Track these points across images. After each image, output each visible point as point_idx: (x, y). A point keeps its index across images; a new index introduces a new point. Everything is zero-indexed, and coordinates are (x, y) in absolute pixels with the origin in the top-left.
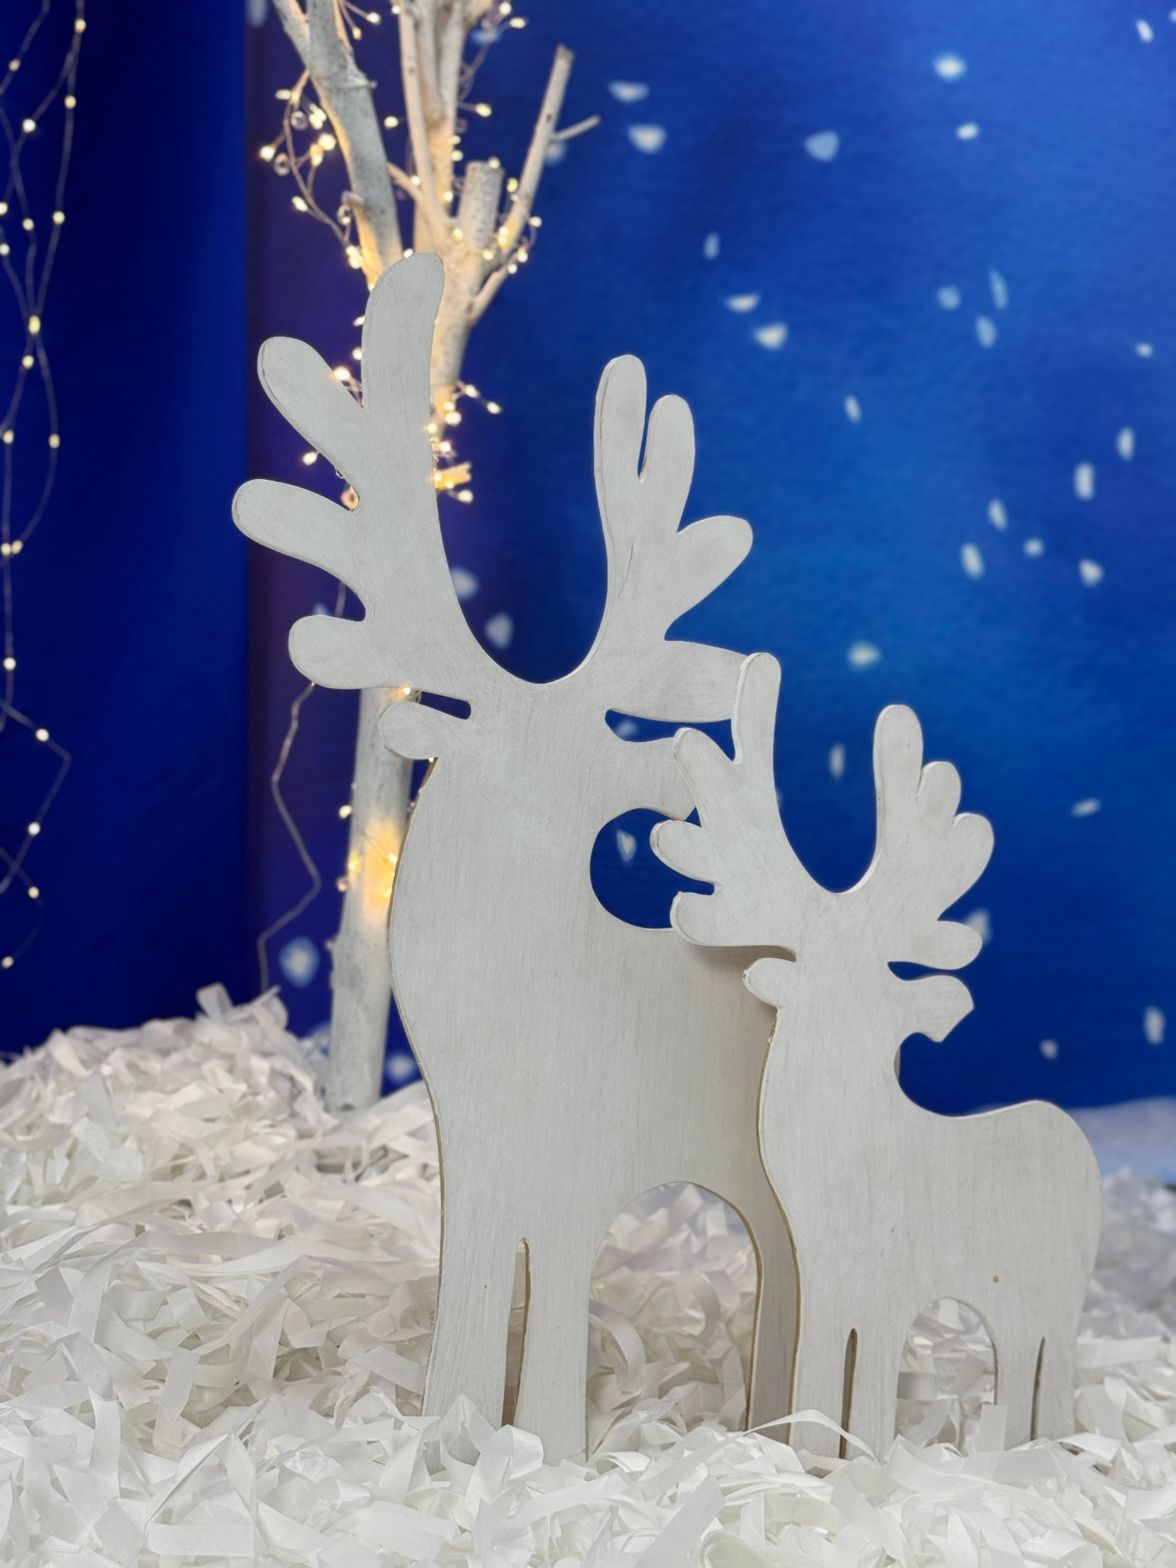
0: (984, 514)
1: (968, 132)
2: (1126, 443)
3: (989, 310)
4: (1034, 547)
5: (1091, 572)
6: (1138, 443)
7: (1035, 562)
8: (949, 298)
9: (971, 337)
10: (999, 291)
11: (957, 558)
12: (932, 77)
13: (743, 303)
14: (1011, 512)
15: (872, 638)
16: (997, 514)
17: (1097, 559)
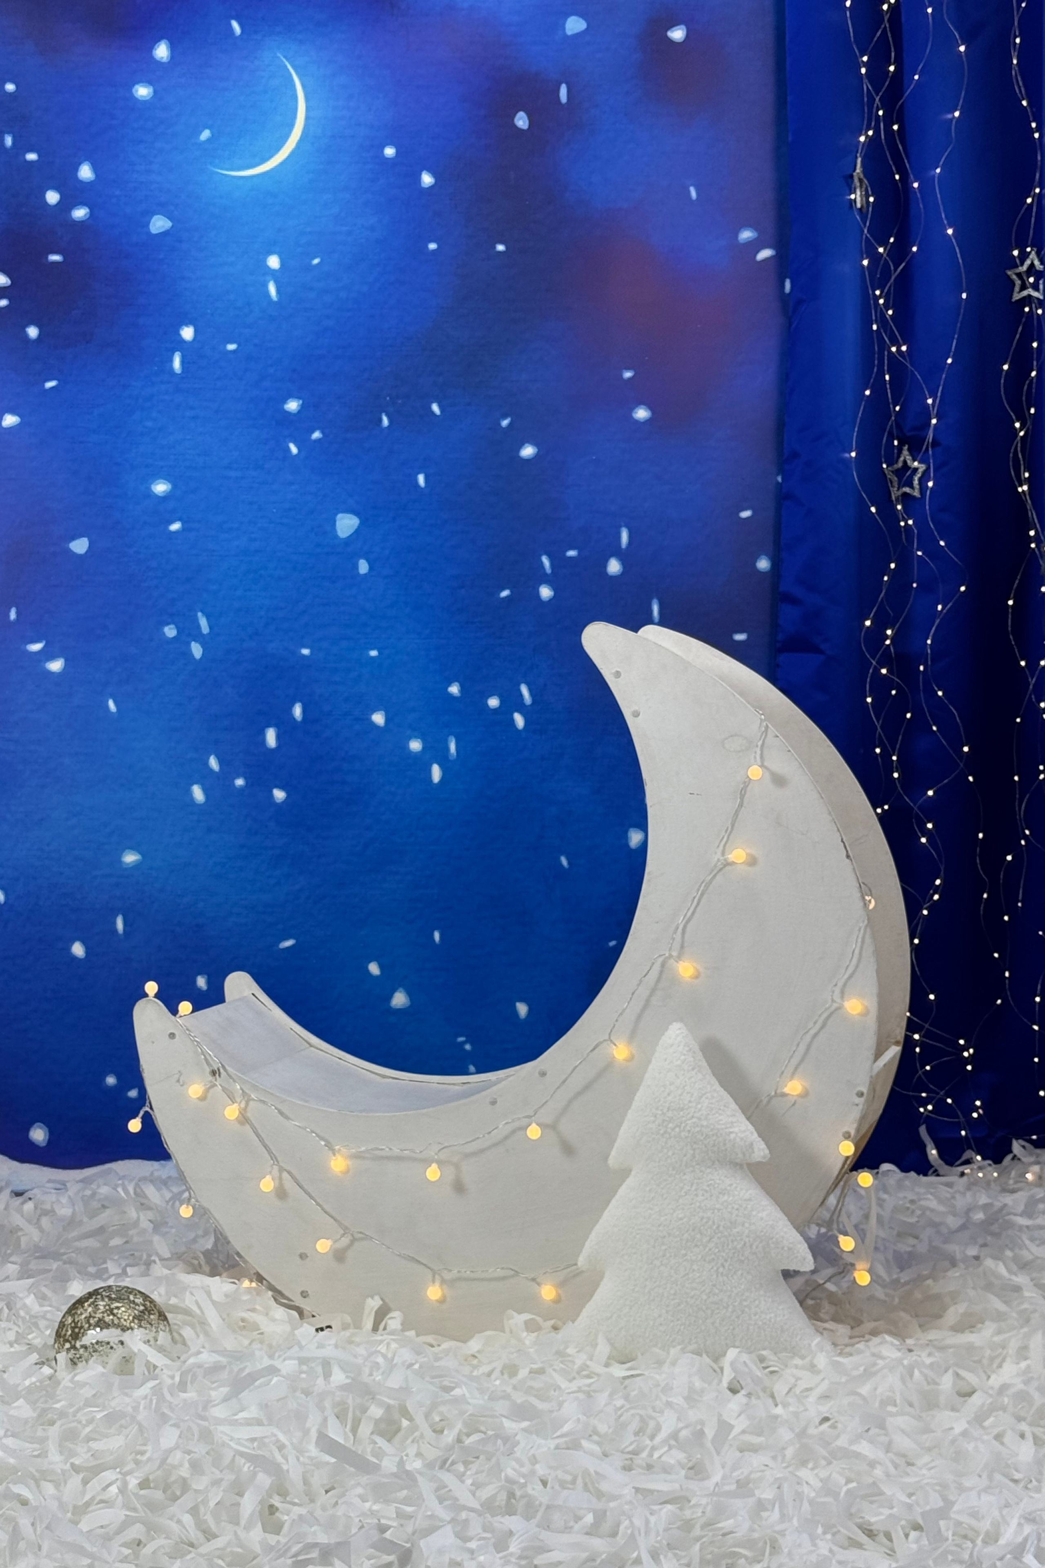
0: (206, 764)
1: (175, 527)
2: (297, 711)
3: (197, 636)
4: (240, 782)
5: (279, 795)
6: (304, 711)
7: (242, 789)
8: (170, 632)
9: (188, 654)
10: (203, 623)
11: (189, 793)
12: (150, 495)
13: (36, 647)
14: (221, 762)
15: (134, 848)
16: (213, 763)
17: (282, 787)
